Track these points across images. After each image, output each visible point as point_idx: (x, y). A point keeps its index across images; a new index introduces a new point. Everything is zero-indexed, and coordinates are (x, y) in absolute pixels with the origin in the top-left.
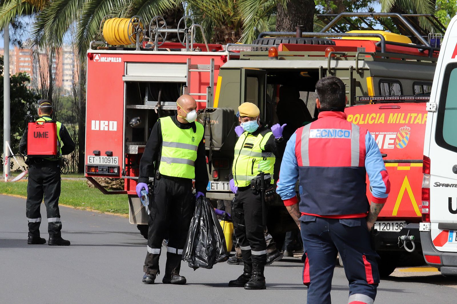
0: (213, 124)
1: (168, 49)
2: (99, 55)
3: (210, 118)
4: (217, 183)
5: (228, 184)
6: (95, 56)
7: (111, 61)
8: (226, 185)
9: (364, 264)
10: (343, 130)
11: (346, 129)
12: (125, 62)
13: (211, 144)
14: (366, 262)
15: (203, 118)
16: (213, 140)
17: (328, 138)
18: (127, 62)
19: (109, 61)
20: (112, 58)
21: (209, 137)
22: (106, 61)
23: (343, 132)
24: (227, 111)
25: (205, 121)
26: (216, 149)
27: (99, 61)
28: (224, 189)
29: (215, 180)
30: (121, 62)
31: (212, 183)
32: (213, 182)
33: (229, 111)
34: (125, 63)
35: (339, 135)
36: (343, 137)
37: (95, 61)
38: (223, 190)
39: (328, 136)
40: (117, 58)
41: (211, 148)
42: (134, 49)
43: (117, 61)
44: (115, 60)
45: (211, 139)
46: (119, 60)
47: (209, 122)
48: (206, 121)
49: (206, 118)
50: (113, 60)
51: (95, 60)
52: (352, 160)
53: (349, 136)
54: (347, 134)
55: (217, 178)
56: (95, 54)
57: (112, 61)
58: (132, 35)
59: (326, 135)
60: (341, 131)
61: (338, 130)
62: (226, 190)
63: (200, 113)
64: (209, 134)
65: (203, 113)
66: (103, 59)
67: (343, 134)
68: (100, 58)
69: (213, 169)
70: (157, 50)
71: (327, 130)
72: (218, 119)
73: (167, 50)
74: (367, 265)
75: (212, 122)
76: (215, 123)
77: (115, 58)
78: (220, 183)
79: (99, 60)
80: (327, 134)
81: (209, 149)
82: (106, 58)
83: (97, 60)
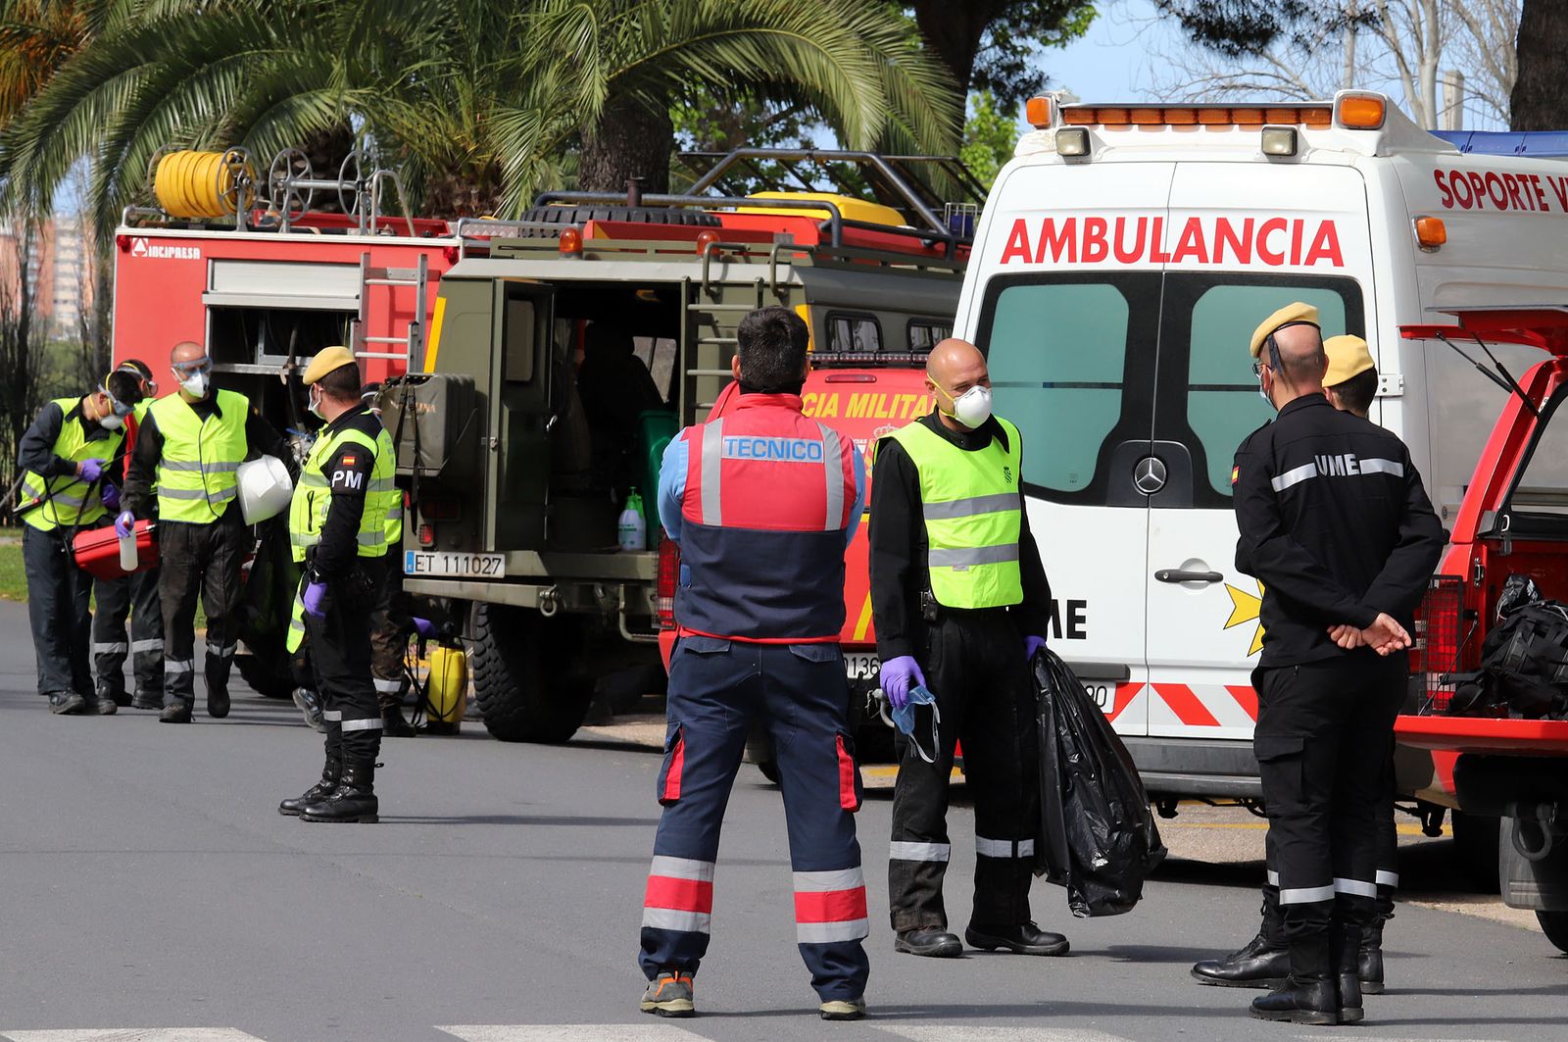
0: (423, 413)
1: (313, 229)
2: (146, 240)
3: (414, 399)
4: (430, 557)
5: (456, 558)
6: (137, 242)
7: (173, 256)
8: (451, 561)
9: (838, 757)
10: (806, 442)
11: (810, 438)
12: (208, 258)
13: (418, 461)
14: (842, 754)
15: (398, 396)
16: (421, 452)
17: (769, 459)
18: (215, 260)
19: (170, 256)
20: (178, 249)
21: (412, 445)
22: (162, 256)
23: (804, 447)
24: (456, 381)
25: (402, 405)
26: (428, 473)
27: (145, 255)
28: (447, 570)
29: (425, 549)
30: (198, 257)
31: (417, 556)
32: (420, 553)
33: (461, 382)
34: (210, 261)
35: (797, 455)
36: (807, 460)
37: (134, 255)
38: (443, 573)
39: (770, 456)
40: (190, 250)
41: (417, 471)
42: (232, 228)
43: (190, 257)
44: (184, 253)
45: (418, 448)
46: (195, 253)
47: (413, 408)
48: (405, 404)
49: (406, 398)
50: (179, 252)
51: (136, 252)
52: (828, 516)
53: (819, 457)
54: (814, 452)
55: (431, 544)
56: (134, 239)
57: (176, 257)
58: (229, 194)
59: (764, 453)
60: (801, 443)
61: (792, 441)
62: (452, 572)
63: (390, 387)
64: (413, 438)
65: (398, 386)
66: (156, 252)
67: (805, 450)
68: (147, 248)
69: (420, 521)
70: (287, 232)
71: (767, 439)
72: (434, 402)
73: (311, 232)
74: (843, 761)
75: (421, 406)
76: (428, 411)
77: (184, 249)
78: (438, 556)
79: (144, 253)
80: (766, 449)
81: (410, 472)
82: (161, 248)
83: (140, 253)
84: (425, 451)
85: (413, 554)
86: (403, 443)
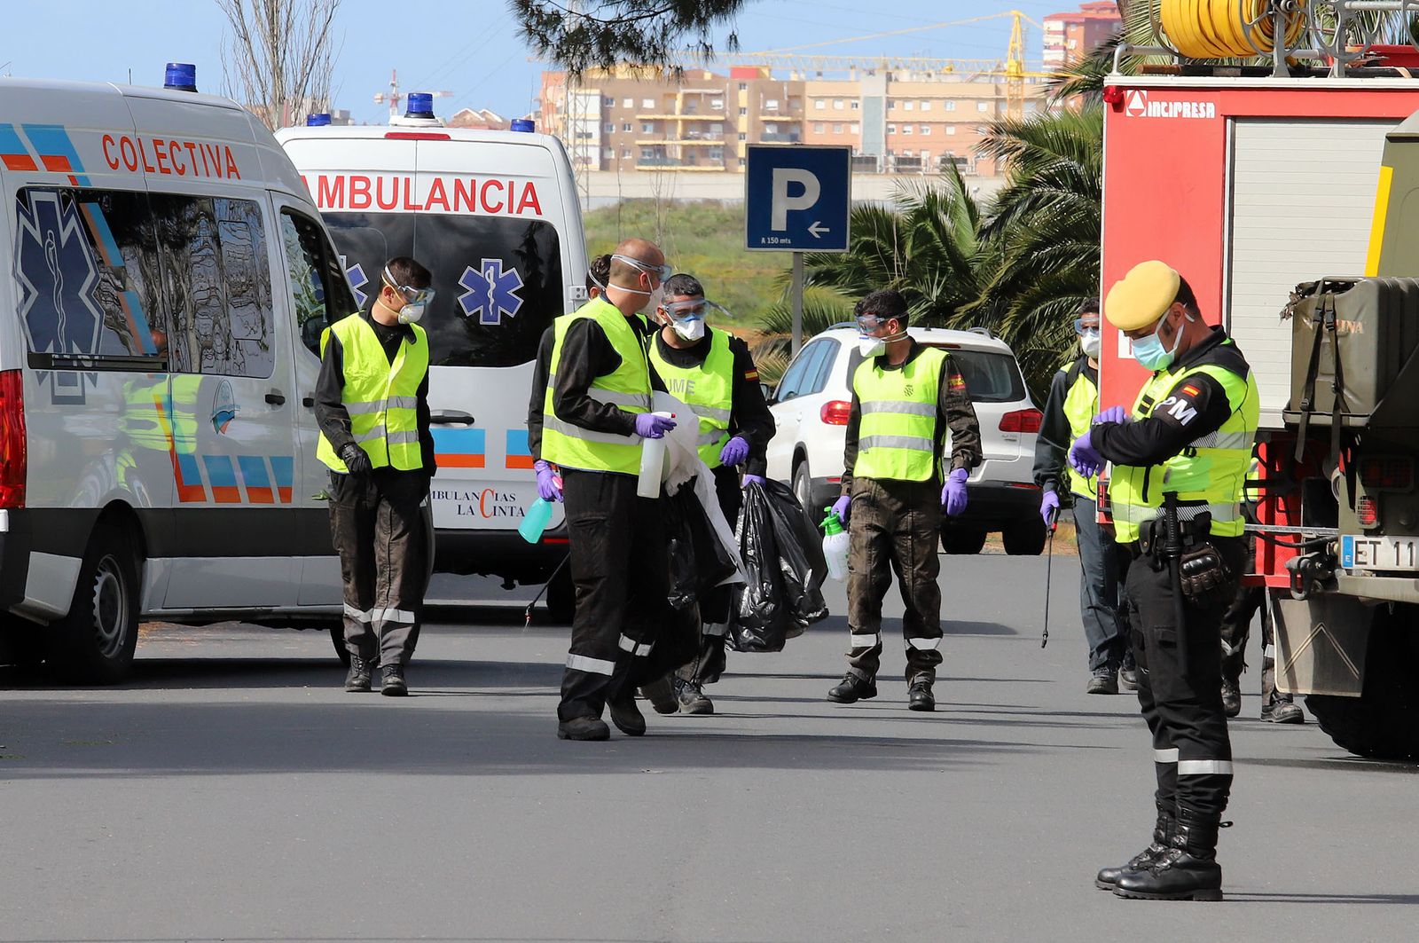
0: (1346, 335)
1: (1401, 70)
2: (1145, 92)
3: (1334, 314)
4: (1375, 543)
5: (1411, 545)
6: (1132, 95)
7: (1180, 114)
8: (1404, 548)
12: (1226, 117)
13: (1339, 405)
15: (1312, 312)
16: (1345, 392)
18: (1235, 119)
19: (1176, 116)
20: (1186, 105)
21: (1332, 380)
22: (1165, 115)
24: (1396, 287)
25: (1318, 323)
26: (1354, 422)
27: (1144, 114)
28: (1398, 564)
29: (1367, 533)
30: (1213, 116)
31: (1357, 543)
32: (1362, 538)
33: (1404, 288)
34: (1229, 121)
37: (1128, 114)
38: (1392, 567)
40: (1202, 105)
41: (1338, 419)
42: (1264, 72)
43: (1202, 115)
44: (1195, 110)
45: (1339, 388)
46: (1208, 110)
47: (1333, 327)
48: (1322, 322)
49: (1322, 314)
50: (1186, 109)
51: (1131, 111)
55: (1374, 525)
56: (1129, 92)
57: (1184, 116)
58: (1259, 23)
62: (1405, 565)
63: (1303, 297)
64: (1333, 370)
65: (1313, 296)
66: (1156, 109)
68: (1146, 105)
69: (1360, 491)
70: (1340, 75)
72: (1361, 317)
73: (1399, 75)
75: (1343, 325)
76: (1353, 331)
77: (1194, 104)
78: (1385, 542)
79: (1142, 111)
81: (1328, 420)
82: (1164, 104)
83: (1137, 112)
84: (1349, 390)
85: (1351, 539)
86: (1319, 379)
